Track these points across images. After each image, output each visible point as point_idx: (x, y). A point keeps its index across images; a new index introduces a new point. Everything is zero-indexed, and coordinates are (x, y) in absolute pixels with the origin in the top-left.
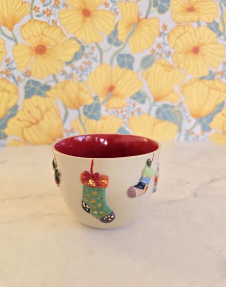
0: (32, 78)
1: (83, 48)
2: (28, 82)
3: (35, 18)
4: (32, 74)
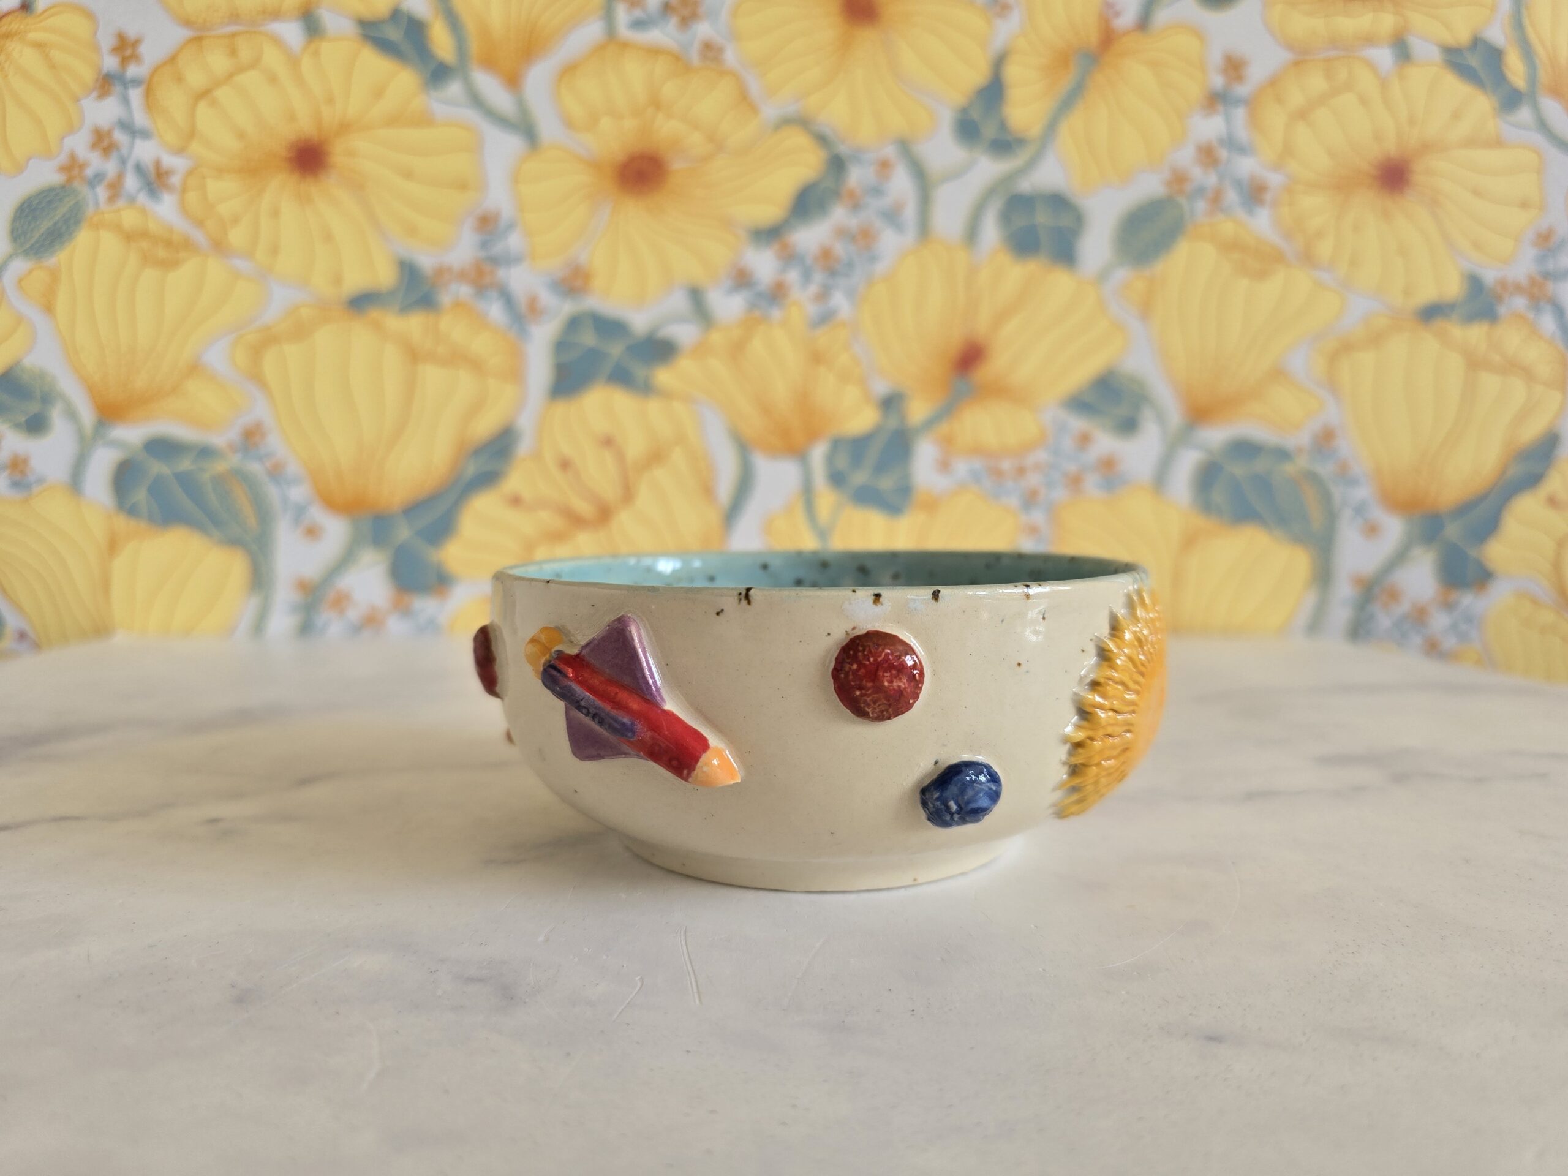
0: (590, 303)
1: (837, 165)
2: (574, 323)
4: (597, 283)
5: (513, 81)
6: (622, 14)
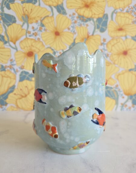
0: (24, 70)
1: (55, 53)
2: (22, 72)
4: (25, 67)
5: (15, 43)
6: (28, 35)
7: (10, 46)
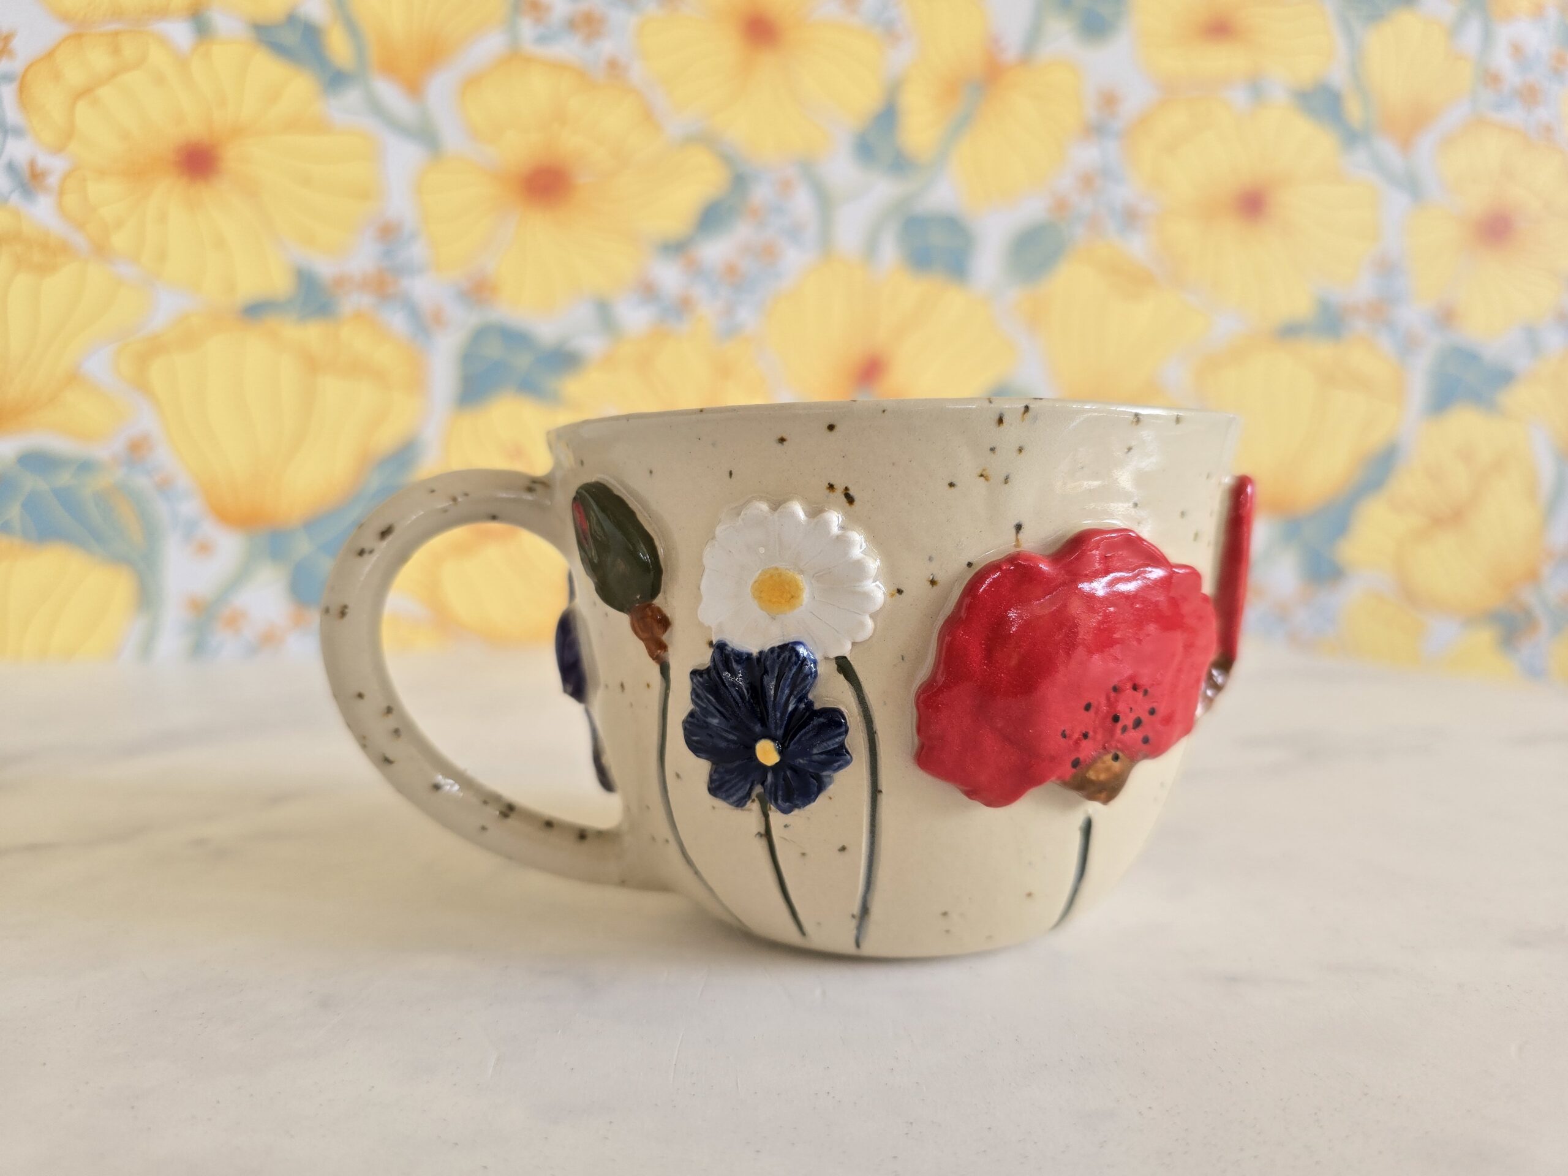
0: (496, 313)
1: (740, 182)
2: (480, 334)
3: (529, 46)
4: (504, 294)
5: (414, 88)
6: (527, 28)
7: (377, 108)
